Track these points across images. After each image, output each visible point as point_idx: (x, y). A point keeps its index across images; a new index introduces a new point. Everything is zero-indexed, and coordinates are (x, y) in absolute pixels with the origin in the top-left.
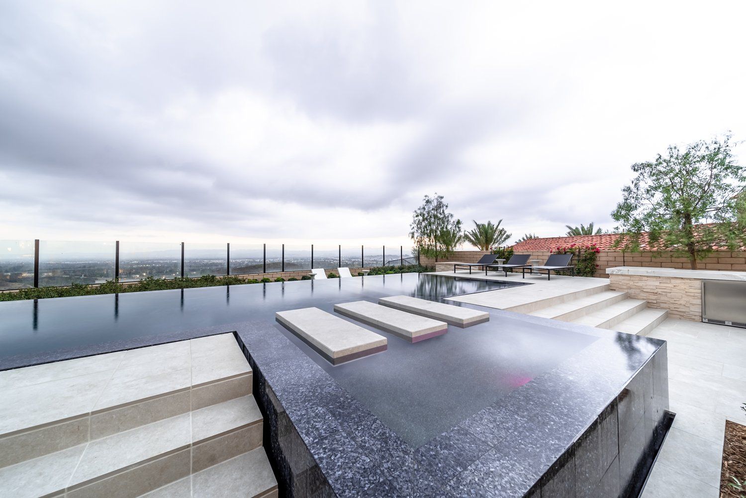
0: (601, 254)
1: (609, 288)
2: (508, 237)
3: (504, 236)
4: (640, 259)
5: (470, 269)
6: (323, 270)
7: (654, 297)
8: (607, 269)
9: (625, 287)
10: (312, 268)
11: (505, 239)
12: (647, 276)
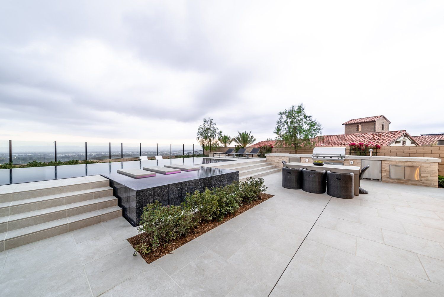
0: (273, 148)
1: (265, 161)
2: (255, 140)
3: (253, 139)
4: (284, 150)
5: (220, 155)
6: (146, 157)
7: (277, 164)
8: (265, 154)
9: (270, 161)
10: (140, 156)
11: (254, 141)
12: (276, 156)
